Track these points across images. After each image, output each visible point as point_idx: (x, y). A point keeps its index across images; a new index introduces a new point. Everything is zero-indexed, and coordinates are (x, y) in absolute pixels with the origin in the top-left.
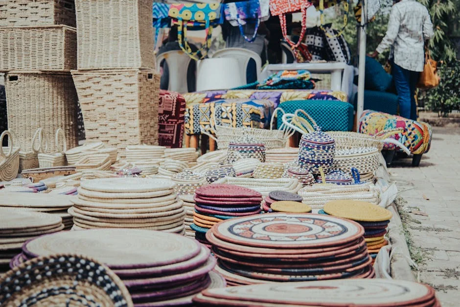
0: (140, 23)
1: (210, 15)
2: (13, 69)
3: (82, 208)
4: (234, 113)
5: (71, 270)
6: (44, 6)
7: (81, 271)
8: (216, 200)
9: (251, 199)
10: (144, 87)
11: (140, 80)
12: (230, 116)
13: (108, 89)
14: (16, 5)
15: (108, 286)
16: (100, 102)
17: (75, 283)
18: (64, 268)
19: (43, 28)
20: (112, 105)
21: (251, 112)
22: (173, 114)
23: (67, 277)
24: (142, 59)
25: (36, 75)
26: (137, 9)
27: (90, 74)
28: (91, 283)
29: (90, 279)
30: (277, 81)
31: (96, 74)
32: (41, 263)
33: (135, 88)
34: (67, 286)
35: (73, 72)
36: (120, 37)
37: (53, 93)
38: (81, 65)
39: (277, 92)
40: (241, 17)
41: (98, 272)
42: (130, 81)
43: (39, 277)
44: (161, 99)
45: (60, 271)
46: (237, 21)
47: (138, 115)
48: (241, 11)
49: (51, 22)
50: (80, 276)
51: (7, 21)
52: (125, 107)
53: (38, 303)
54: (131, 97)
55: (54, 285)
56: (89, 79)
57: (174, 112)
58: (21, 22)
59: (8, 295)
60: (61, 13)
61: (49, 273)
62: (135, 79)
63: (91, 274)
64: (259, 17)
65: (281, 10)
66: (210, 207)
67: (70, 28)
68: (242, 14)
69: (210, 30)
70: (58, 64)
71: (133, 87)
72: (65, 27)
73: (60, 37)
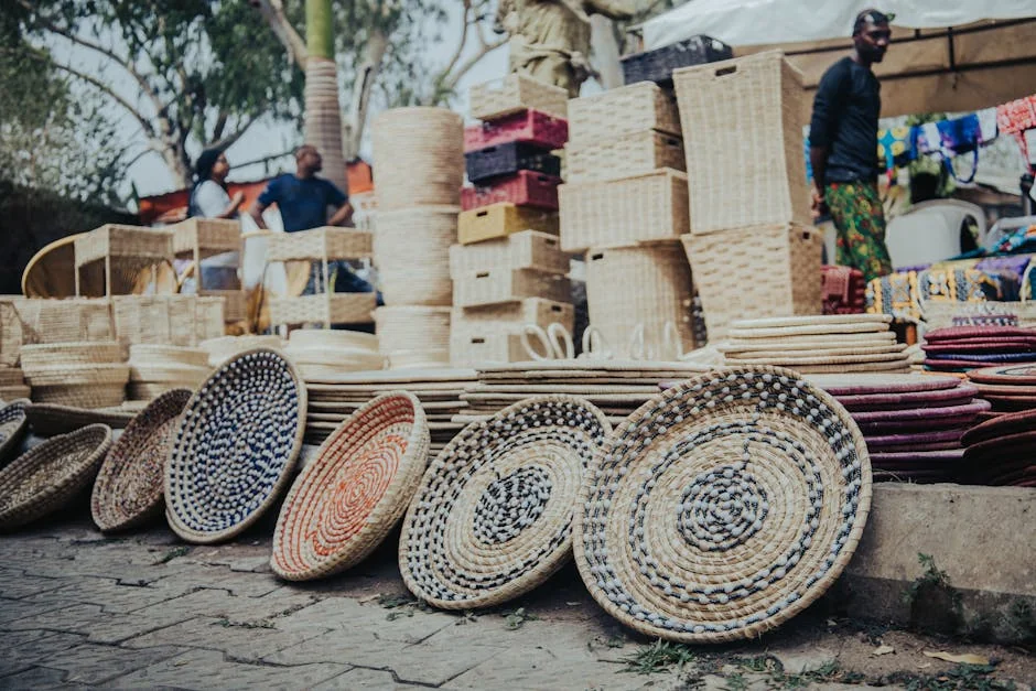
0: (786, 152)
1: (893, 147)
2: (597, 243)
3: (739, 355)
4: (952, 284)
5: (746, 395)
6: (639, 145)
7: (765, 394)
8: (964, 343)
9: (1029, 338)
10: (798, 251)
11: (791, 240)
12: (944, 289)
13: (741, 260)
14: (598, 149)
15: (815, 412)
16: (730, 280)
17: (757, 415)
18: (735, 393)
19: (637, 178)
20: (748, 284)
21: (982, 280)
22: (845, 300)
23: (741, 408)
24: (794, 209)
25: (631, 248)
26: (781, 131)
27: (710, 239)
28: (782, 414)
29: (781, 406)
30: (1019, 244)
31: (721, 237)
32: (698, 387)
33: (785, 253)
34: (742, 422)
35: (684, 238)
36: (757, 177)
37: (656, 274)
38: (696, 226)
39: (1021, 259)
40: (947, 144)
41: (795, 391)
42: (774, 243)
43: (695, 411)
44: (824, 277)
45: (729, 398)
46: (941, 152)
47: (790, 297)
48: (947, 135)
49: (650, 166)
50: (763, 404)
51: (585, 175)
52: (768, 284)
53: (697, 449)
54: (777, 268)
55: (721, 421)
56: (710, 247)
57: (846, 295)
58: (607, 174)
59: (648, 441)
60: (664, 154)
61: (711, 404)
62: (783, 240)
63: (782, 397)
64: (979, 140)
65: (1017, 125)
66: (954, 356)
67: (679, 174)
68: (948, 140)
69: (894, 170)
70: (665, 230)
71: (780, 253)
72: (672, 172)
73: (664, 188)
